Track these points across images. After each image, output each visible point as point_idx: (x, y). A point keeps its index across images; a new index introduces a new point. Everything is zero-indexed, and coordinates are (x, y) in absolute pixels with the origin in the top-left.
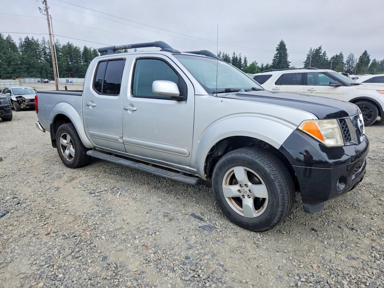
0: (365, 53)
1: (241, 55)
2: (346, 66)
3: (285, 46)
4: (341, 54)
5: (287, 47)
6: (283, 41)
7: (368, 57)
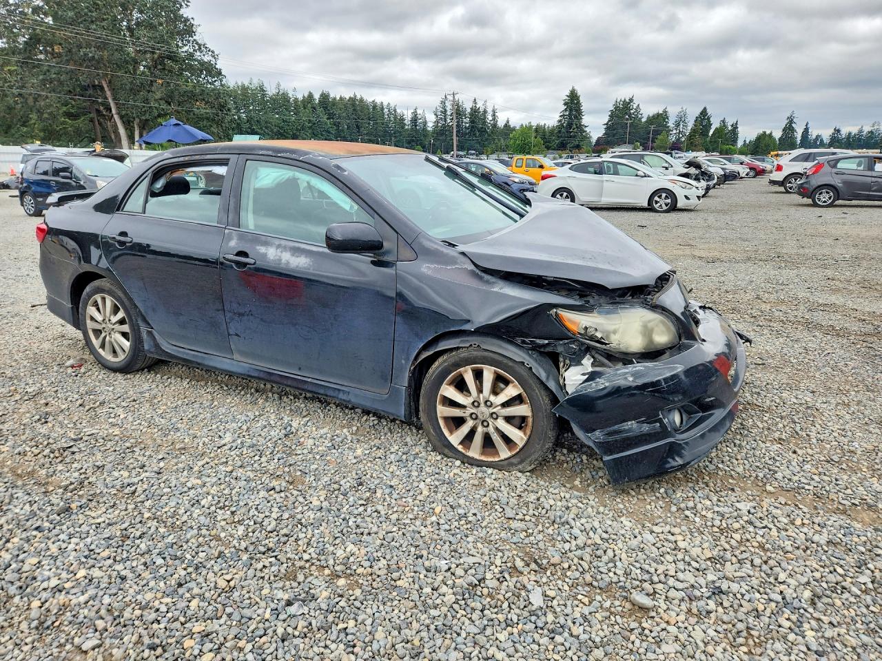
0: (704, 112)
1: (488, 104)
2: (675, 132)
3: (578, 98)
4: (665, 112)
5: (581, 100)
6: (575, 88)
7: (709, 119)
